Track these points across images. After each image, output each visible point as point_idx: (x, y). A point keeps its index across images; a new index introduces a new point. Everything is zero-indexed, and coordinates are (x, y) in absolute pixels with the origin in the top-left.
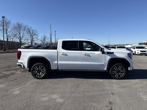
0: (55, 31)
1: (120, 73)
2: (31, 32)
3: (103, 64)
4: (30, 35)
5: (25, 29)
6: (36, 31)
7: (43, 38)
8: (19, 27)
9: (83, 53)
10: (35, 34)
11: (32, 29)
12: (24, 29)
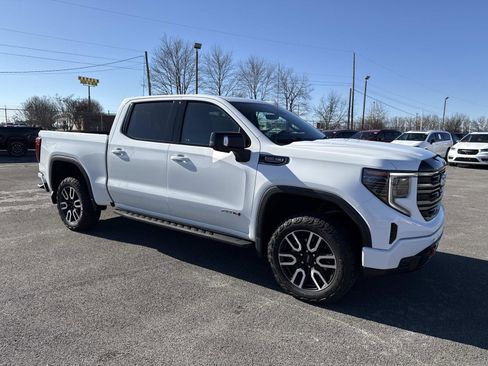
0: (367, 78)
1: (313, 272)
2: (289, 85)
3: (239, 208)
4: (286, 95)
5: (272, 76)
6: (305, 80)
7: (328, 104)
8: (254, 73)
9: (172, 153)
10: (300, 93)
11: (293, 75)
12: (268, 76)
